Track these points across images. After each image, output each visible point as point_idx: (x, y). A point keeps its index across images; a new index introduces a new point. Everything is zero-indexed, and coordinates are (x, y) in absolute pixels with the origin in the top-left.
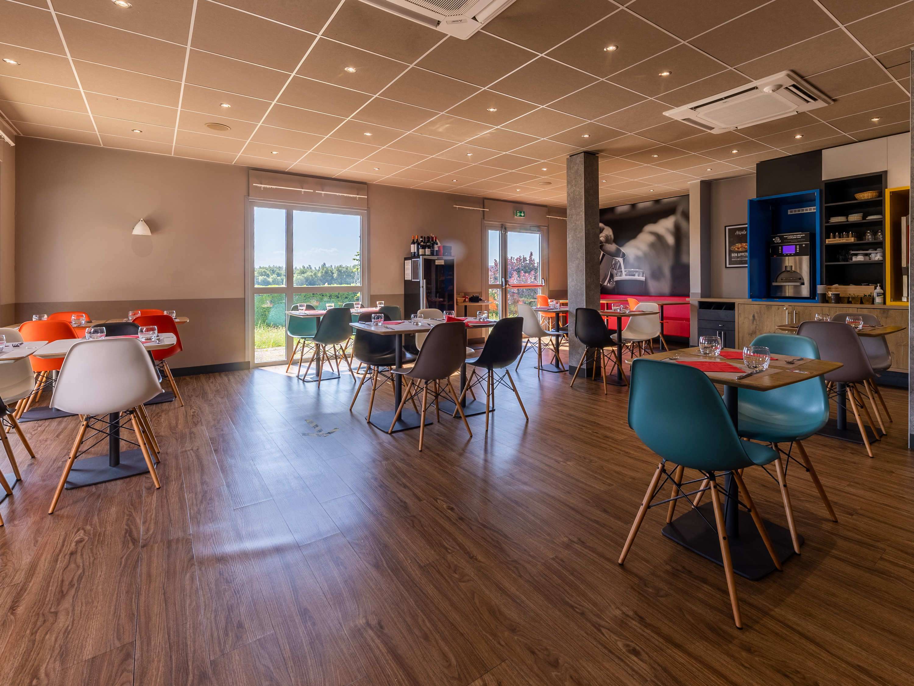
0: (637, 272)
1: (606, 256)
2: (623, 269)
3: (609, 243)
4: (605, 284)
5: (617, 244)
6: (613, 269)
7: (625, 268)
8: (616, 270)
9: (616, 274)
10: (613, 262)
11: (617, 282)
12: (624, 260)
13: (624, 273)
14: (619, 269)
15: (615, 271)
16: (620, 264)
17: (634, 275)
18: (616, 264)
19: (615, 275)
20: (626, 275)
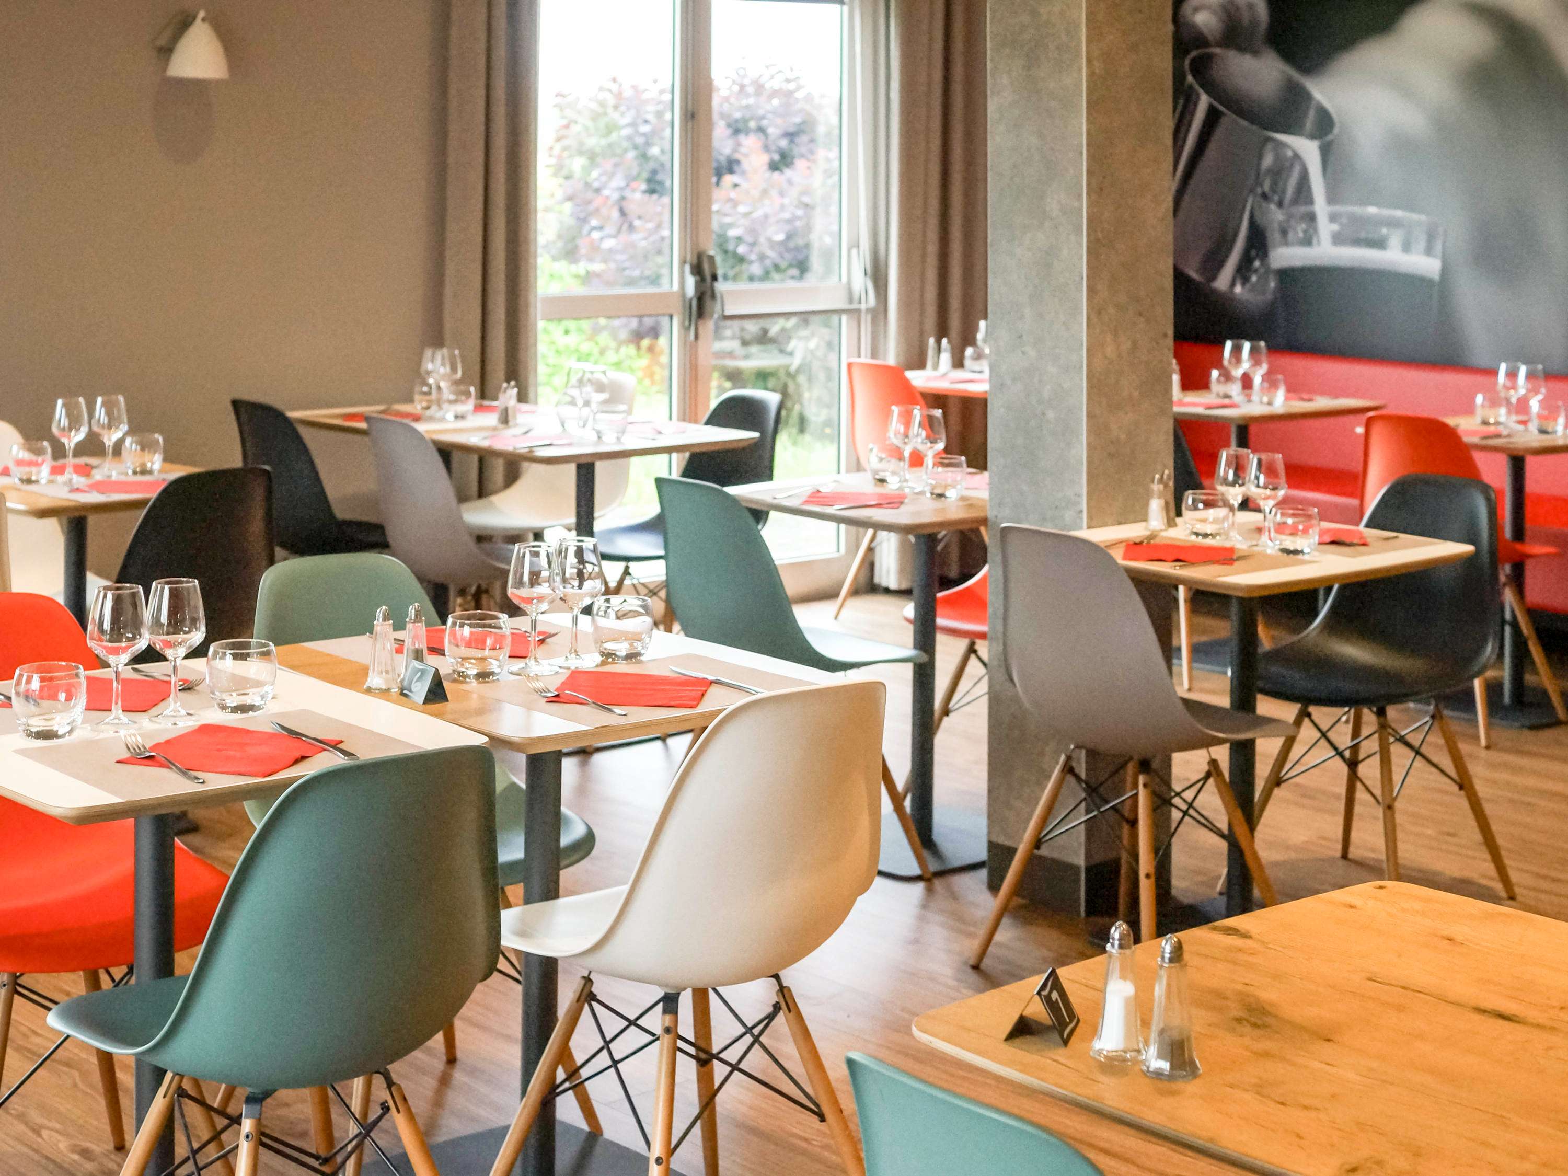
0: (1394, 224)
1: (1229, 119)
2: (1320, 205)
3: (1241, 49)
4: (1222, 282)
5: (1288, 54)
6: (1264, 196)
7: (1332, 199)
8: (1280, 205)
9: (1284, 232)
10: (1268, 160)
11: (1287, 275)
12: (1326, 152)
13: (1325, 228)
14: (1296, 201)
15: (1275, 215)
16: (1304, 177)
17: (1380, 244)
18: (1279, 172)
19: (1274, 236)
20: (1338, 239)
